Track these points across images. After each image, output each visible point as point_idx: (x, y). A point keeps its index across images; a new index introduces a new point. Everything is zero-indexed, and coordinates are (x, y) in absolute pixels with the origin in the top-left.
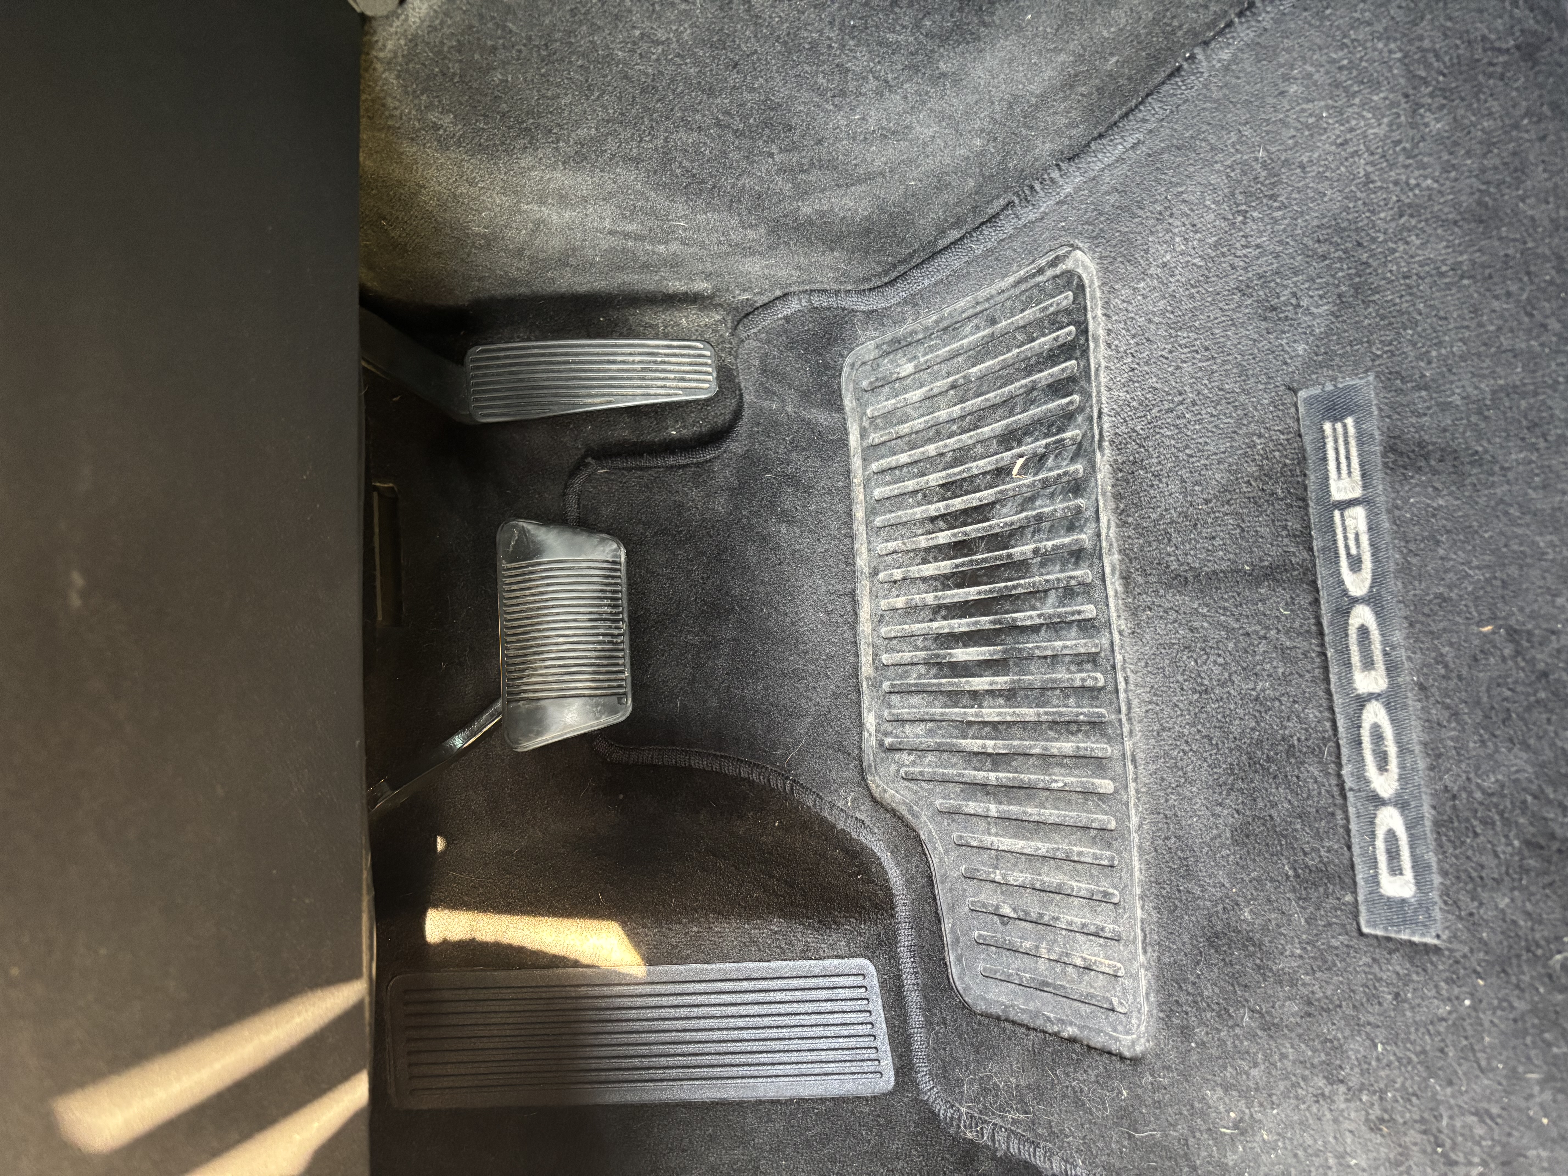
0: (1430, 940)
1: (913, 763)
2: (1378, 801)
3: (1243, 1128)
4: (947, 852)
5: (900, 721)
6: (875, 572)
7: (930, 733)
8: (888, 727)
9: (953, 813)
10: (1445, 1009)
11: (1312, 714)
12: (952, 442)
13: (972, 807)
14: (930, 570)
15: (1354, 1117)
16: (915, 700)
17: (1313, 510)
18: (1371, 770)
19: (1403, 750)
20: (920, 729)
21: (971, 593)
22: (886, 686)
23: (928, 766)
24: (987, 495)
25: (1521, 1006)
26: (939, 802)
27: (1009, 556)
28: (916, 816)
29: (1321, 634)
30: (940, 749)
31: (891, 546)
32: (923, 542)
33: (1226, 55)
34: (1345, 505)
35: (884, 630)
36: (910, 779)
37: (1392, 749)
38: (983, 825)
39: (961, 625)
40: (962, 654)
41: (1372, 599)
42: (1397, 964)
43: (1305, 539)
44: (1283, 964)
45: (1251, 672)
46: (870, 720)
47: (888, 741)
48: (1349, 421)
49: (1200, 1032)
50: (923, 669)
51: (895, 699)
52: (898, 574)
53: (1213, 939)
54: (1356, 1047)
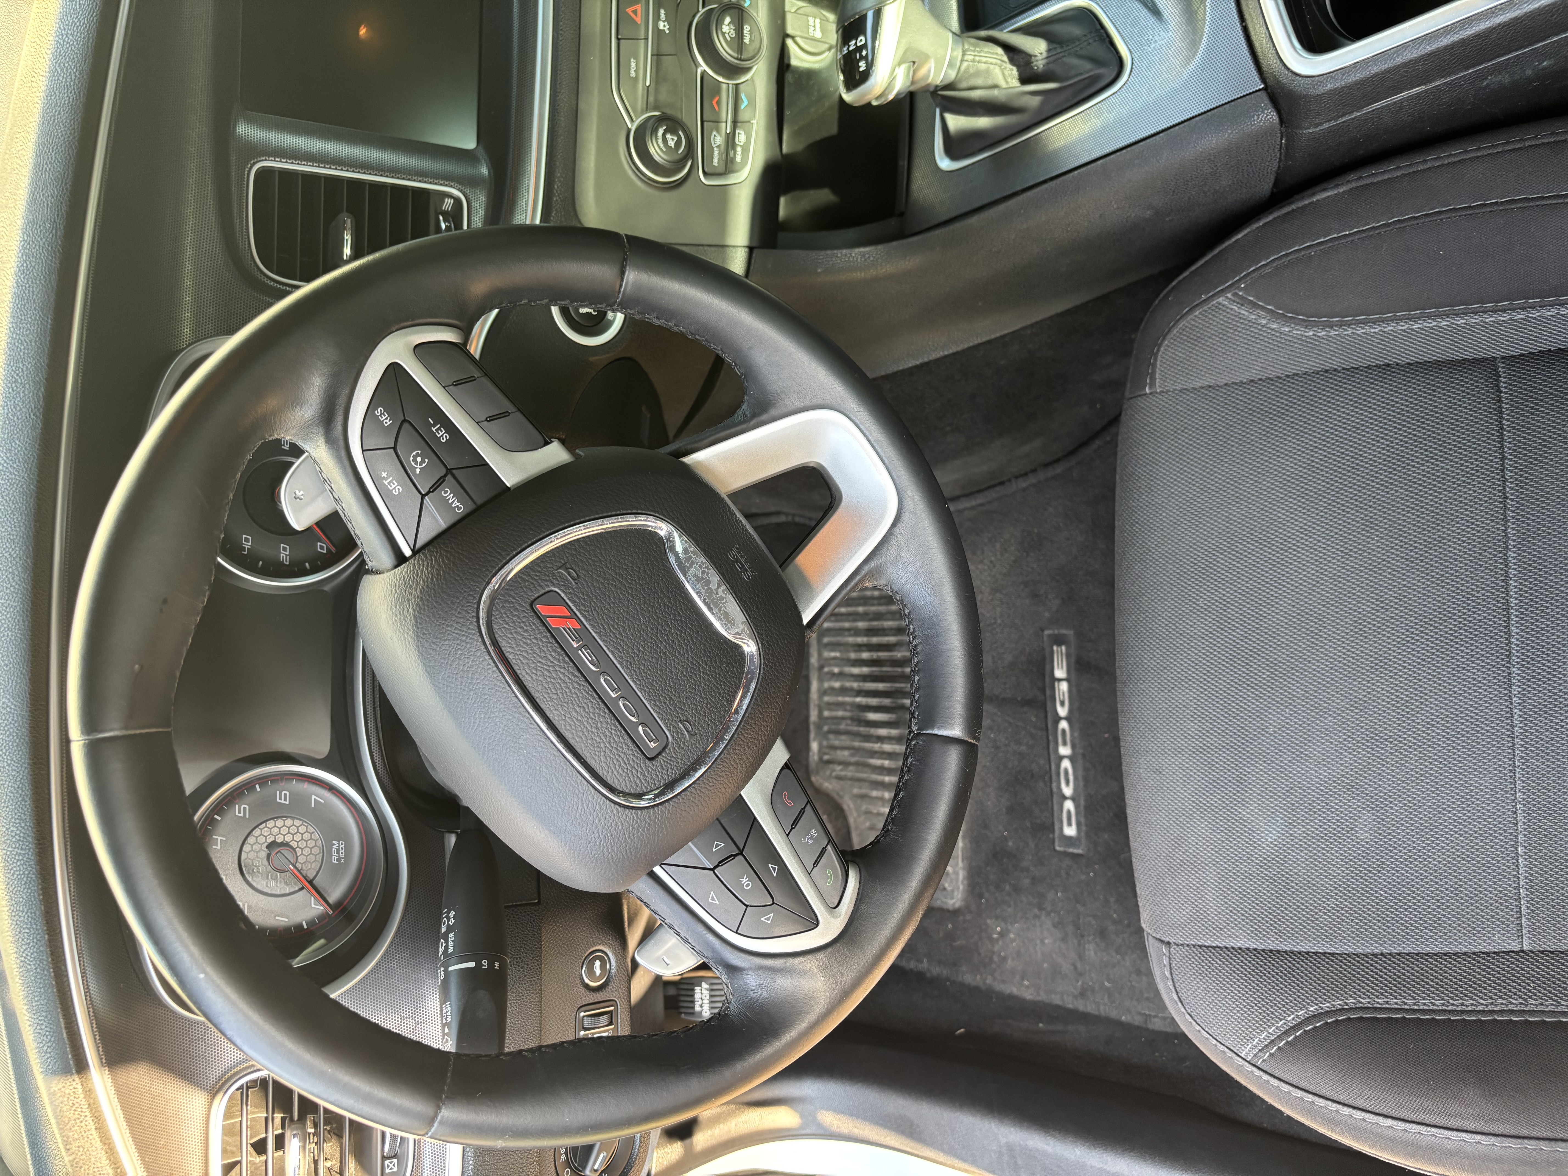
0: (1080, 851)
1: (841, 770)
2: (1064, 798)
3: (1002, 935)
4: (859, 816)
5: (834, 748)
6: (821, 668)
7: (852, 755)
8: (827, 751)
9: (863, 797)
10: (1083, 877)
11: (1042, 762)
12: (874, 609)
13: (875, 793)
14: (856, 670)
15: (1048, 923)
16: (843, 737)
17: (1047, 679)
18: (1063, 785)
19: (1076, 778)
20: (846, 753)
21: (880, 686)
22: (826, 728)
23: (850, 772)
24: (892, 639)
25: (1110, 874)
26: (856, 791)
27: (903, 672)
28: (841, 797)
29: (1047, 729)
30: (857, 764)
31: (833, 654)
32: (853, 656)
33: (1024, 485)
34: (1060, 680)
35: (826, 699)
36: (839, 778)
37: (1071, 778)
38: (880, 803)
39: (874, 701)
40: (872, 716)
41: (1067, 719)
42: (1067, 862)
43: (1043, 690)
44: (1024, 864)
45: (1018, 742)
46: (814, 746)
47: (826, 757)
48: (1064, 648)
49: (987, 895)
50: (849, 722)
51: (831, 736)
52: (836, 670)
53: (995, 855)
54: (1051, 895)
